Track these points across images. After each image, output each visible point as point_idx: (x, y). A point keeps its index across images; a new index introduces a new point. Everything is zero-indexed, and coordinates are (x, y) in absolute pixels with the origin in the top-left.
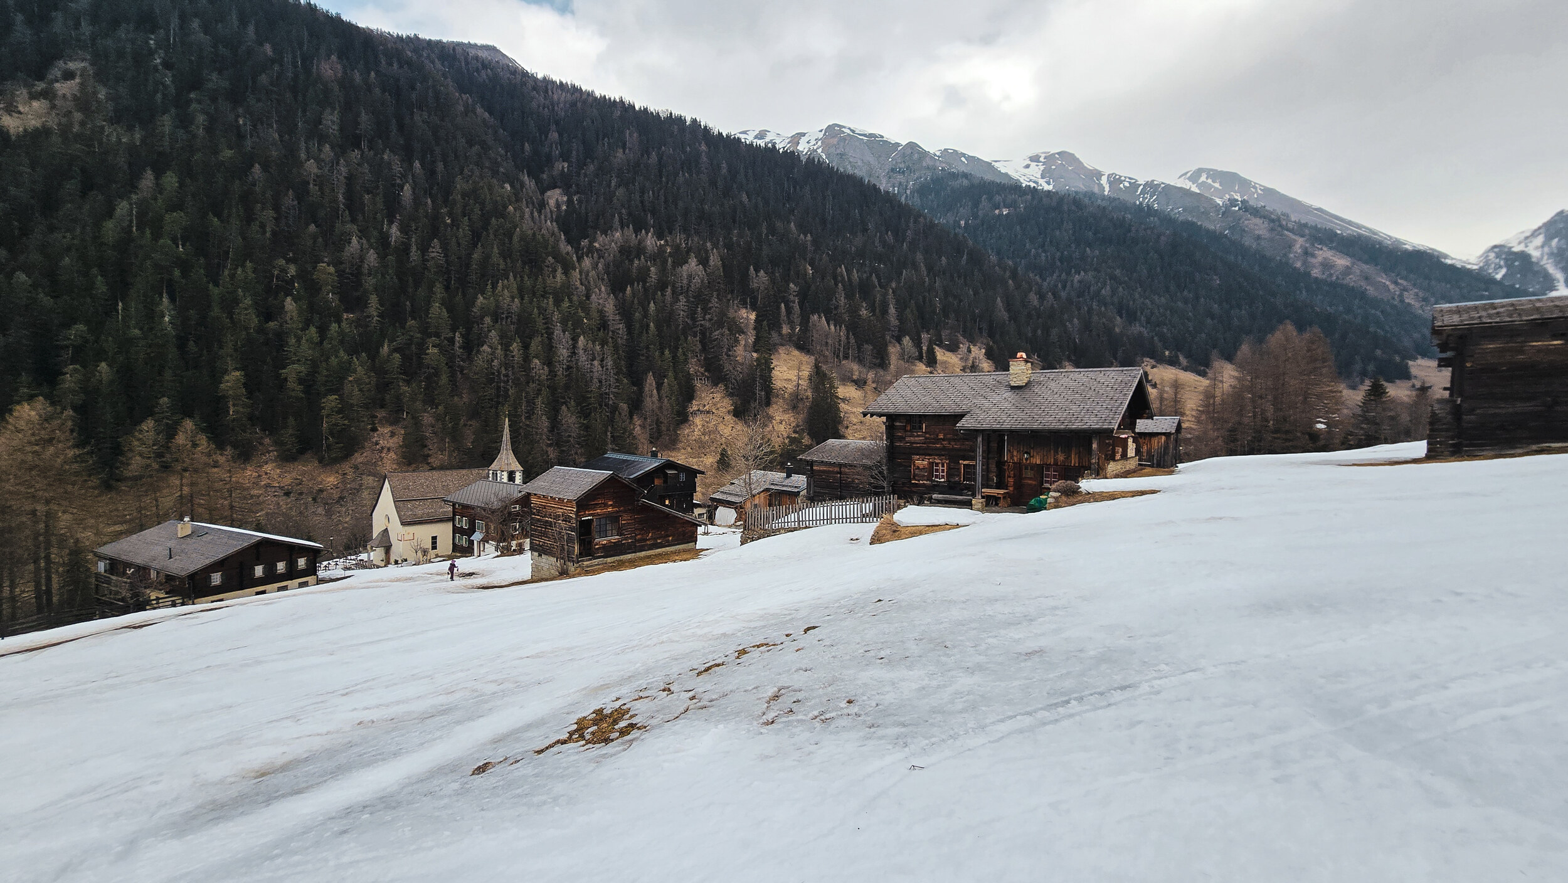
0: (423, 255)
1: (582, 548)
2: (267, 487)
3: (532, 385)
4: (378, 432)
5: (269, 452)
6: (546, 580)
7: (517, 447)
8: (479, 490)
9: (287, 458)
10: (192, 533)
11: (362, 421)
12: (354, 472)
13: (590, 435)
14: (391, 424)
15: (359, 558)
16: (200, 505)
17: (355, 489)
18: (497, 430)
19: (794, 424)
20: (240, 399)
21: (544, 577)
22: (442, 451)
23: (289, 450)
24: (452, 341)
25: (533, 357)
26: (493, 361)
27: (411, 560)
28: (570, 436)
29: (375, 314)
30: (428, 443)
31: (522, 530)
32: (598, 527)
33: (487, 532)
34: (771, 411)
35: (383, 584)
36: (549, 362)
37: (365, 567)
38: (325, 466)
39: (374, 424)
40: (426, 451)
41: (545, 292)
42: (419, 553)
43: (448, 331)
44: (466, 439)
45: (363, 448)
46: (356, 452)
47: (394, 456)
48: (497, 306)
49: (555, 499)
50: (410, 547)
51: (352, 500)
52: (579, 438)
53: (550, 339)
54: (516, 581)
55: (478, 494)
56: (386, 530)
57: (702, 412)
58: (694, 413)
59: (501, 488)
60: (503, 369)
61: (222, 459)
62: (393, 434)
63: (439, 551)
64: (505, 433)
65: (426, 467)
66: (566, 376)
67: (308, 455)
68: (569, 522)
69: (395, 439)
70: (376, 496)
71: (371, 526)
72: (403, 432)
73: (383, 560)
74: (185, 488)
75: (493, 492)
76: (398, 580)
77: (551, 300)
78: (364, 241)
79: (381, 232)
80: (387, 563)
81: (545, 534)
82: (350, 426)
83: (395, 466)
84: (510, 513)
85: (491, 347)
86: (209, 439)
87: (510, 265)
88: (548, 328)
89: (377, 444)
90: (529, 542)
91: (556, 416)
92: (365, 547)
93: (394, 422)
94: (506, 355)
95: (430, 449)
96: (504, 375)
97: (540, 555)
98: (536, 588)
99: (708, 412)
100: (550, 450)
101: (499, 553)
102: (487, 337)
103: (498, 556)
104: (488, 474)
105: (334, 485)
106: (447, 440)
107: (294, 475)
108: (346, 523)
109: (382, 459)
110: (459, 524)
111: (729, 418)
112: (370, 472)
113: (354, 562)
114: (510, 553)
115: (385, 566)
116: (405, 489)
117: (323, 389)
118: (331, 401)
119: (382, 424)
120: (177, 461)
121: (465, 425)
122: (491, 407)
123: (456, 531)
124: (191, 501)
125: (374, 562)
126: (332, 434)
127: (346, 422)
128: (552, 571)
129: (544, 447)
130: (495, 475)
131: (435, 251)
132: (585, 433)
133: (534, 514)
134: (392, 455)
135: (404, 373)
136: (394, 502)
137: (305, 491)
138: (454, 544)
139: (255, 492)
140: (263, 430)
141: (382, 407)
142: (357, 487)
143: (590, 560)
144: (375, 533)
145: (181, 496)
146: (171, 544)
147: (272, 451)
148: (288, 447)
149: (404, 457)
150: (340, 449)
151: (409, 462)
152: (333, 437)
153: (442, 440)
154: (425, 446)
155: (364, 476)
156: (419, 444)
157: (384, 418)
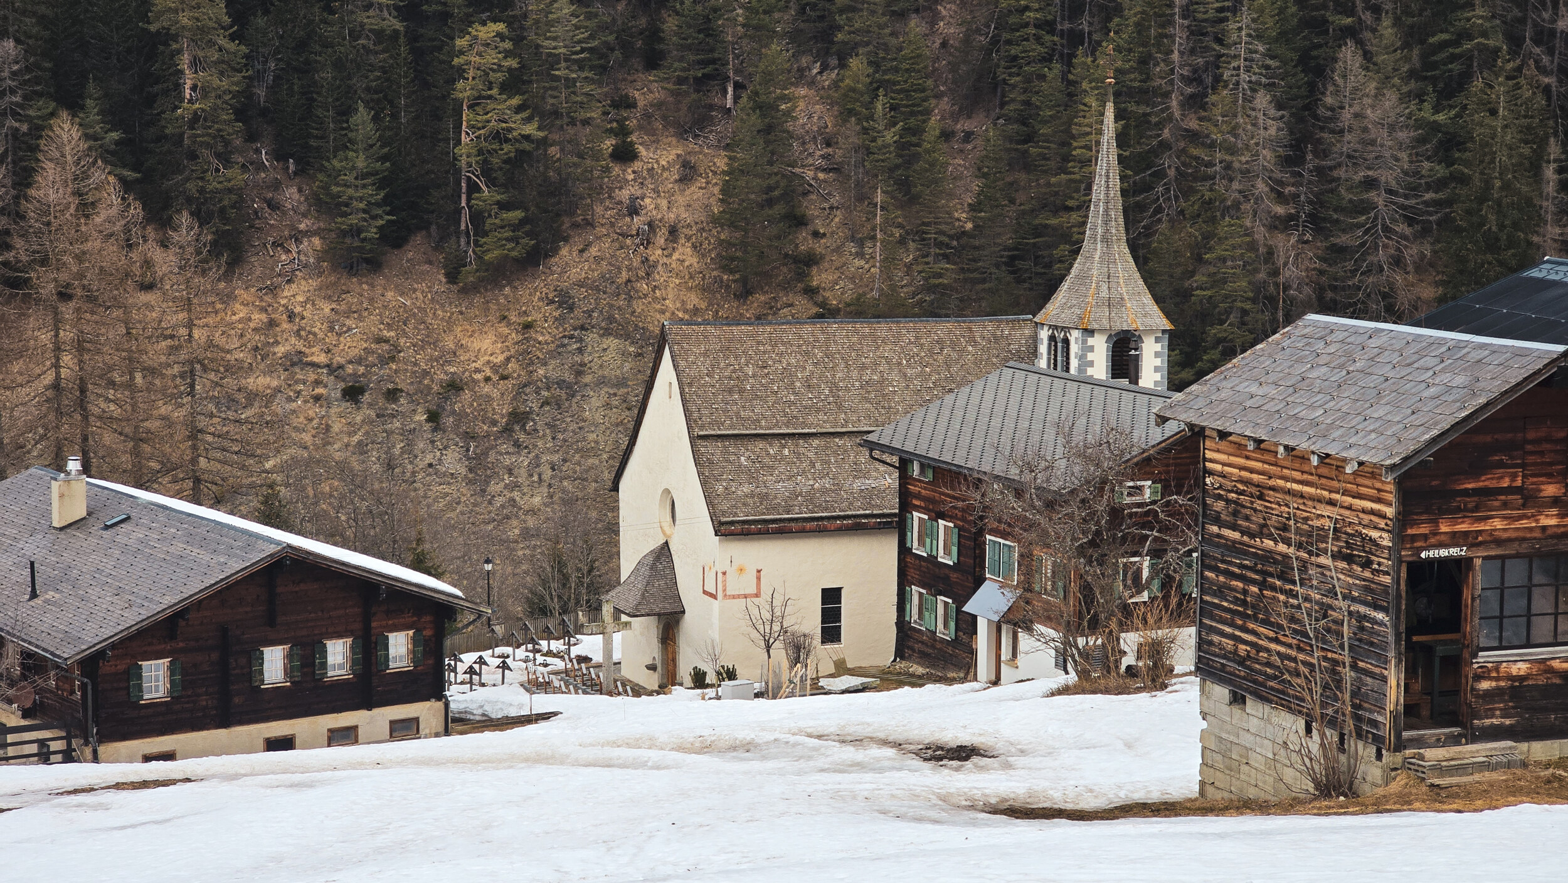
1: (1417, 686)
2: (293, 364)
4: (637, 165)
5: (298, 237)
6: (1261, 807)
7: (1149, 232)
8: (999, 409)
9: (352, 258)
10: (89, 514)
11: (586, 122)
12: (560, 320)
13: (1463, 180)
14: (683, 132)
15: (575, 651)
16: (106, 419)
17: (561, 383)
18: (1066, 158)
20: (211, 43)
21: (1252, 793)
22: (861, 243)
23: (355, 231)
27: (750, 675)
28: (1370, 184)
30: (812, 207)
31: (1166, 585)
32: (1493, 596)
33: (1027, 586)
35: (654, 755)
37: (593, 687)
38: (465, 291)
39: (622, 132)
40: (804, 242)
42: (779, 653)
44: (951, 195)
45: (590, 224)
46: (566, 239)
47: (692, 260)
49: (1304, 458)
50: (745, 626)
51: (551, 426)
52: (1413, 190)
54: (1139, 796)
55: (996, 422)
56: (663, 553)
59: (1084, 404)
61: (165, 261)
62: (688, 172)
63: (848, 647)
64: (1101, 167)
65: (802, 304)
67: (414, 251)
68: (1367, 564)
69: (695, 192)
70: (628, 417)
71: (613, 529)
72: (721, 163)
73: (652, 668)
74: (67, 359)
75: (1053, 416)
76: (706, 748)
80: (669, 681)
81: (1257, 611)
82: (544, 143)
83: (694, 300)
84: (1116, 513)
86: (127, 185)
89: (634, 210)
90: (1193, 642)
91: (1313, 92)
92: (595, 610)
93: (693, 121)
95: (816, 234)
97: (1237, 699)
98: (1221, 836)
100: (1285, 244)
101: (1072, 677)
103: (1065, 690)
104: (1035, 339)
105: (495, 368)
106: (879, 198)
107: (372, 323)
108: (533, 512)
109: (649, 267)
110: (921, 542)
112: (611, 319)
113: (559, 664)
114: (1112, 682)
115: (662, 689)
116: (730, 391)
118: (485, 43)
119: (652, 132)
120: (44, 262)
121: (947, 135)
122: (1047, 59)
123: (912, 573)
124: (82, 404)
125: (626, 672)
126: (488, 171)
127: (535, 128)
128: (1289, 775)
129: (1260, 233)
130: (1060, 346)
132: (1441, 171)
133: (1217, 520)
134: (685, 255)
136: (694, 440)
137: (404, 382)
138: (902, 624)
139: (259, 382)
140: (280, 156)
141: (653, 61)
142: (569, 377)
143: (1455, 740)
144: (628, 563)
145: (56, 386)
146: (34, 547)
147: (308, 233)
148: (353, 220)
149: (726, 263)
150: (515, 228)
151: (744, 281)
152: (491, 182)
153: (861, 198)
154: (799, 221)
155: (591, 337)
156: (779, 209)
157: (659, 105)
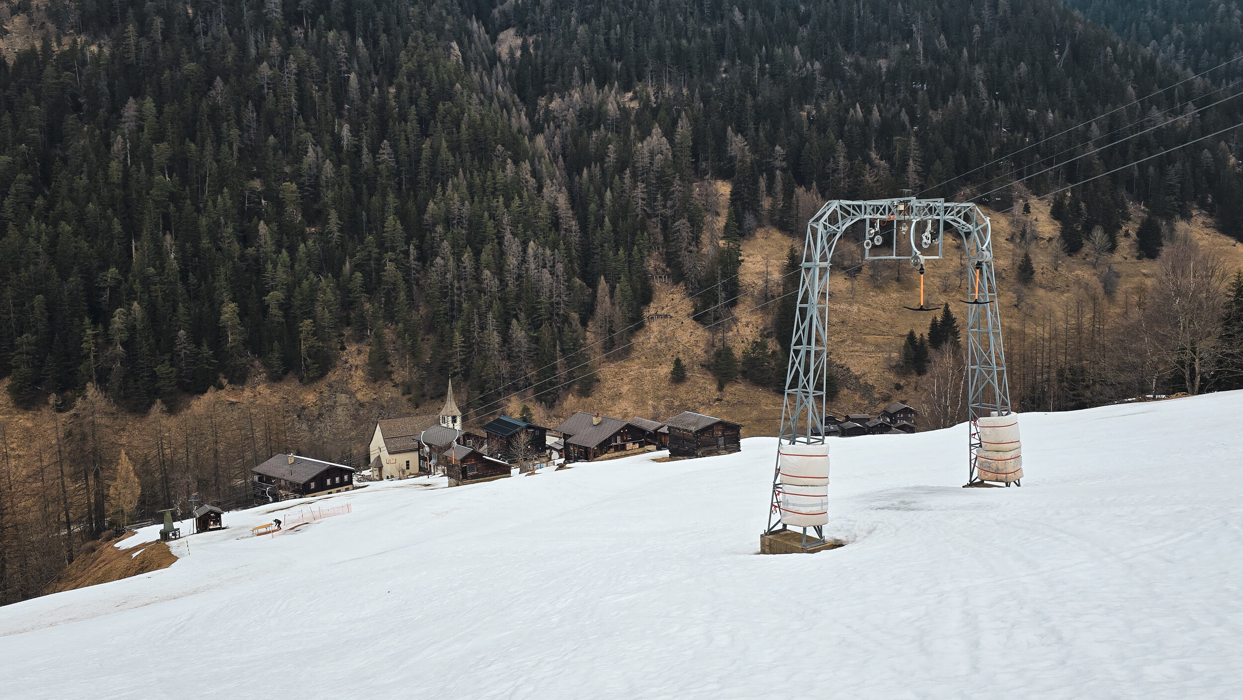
0: (374, 156)
2: (262, 406)
3: (484, 297)
4: (346, 351)
5: (260, 374)
9: (275, 378)
11: (333, 342)
12: (330, 390)
13: (540, 349)
14: (357, 342)
17: (331, 406)
18: (452, 346)
19: (761, 327)
20: (236, 328)
22: (403, 368)
23: (275, 371)
24: (407, 253)
25: (485, 267)
26: (446, 274)
27: (396, 477)
28: (520, 351)
29: (335, 229)
30: (391, 359)
32: (469, 469)
34: (738, 312)
36: (500, 271)
38: (304, 384)
39: (342, 343)
40: (389, 368)
41: (495, 189)
42: (400, 472)
43: (403, 244)
44: (425, 355)
45: (335, 366)
46: (330, 371)
47: (362, 374)
48: (448, 211)
50: (394, 469)
51: (329, 416)
52: (529, 352)
53: (500, 244)
56: (379, 457)
57: (659, 316)
58: (651, 318)
60: (456, 281)
62: (359, 352)
63: (412, 470)
65: (390, 384)
66: (517, 286)
67: (290, 376)
69: (362, 357)
72: (368, 350)
73: (378, 476)
77: (501, 199)
78: (319, 149)
79: (333, 134)
81: (452, 470)
82: (323, 347)
83: (363, 383)
85: (443, 258)
87: (458, 160)
88: (499, 232)
89: (346, 362)
91: (507, 330)
92: (366, 467)
93: (360, 339)
94: (459, 266)
95: (392, 366)
96: (457, 289)
99: (666, 316)
102: (439, 247)
105: (314, 403)
106: (407, 357)
107: (281, 394)
109: (351, 376)
110: (422, 453)
111: (689, 322)
112: (343, 389)
113: (365, 477)
115: (381, 480)
117: (298, 312)
118: (307, 324)
119: (349, 342)
121: (423, 340)
123: (421, 458)
126: (309, 356)
127: (321, 344)
131: (386, 151)
132: (535, 347)
134: (360, 373)
135: (366, 292)
137: (291, 409)
138: (420, 466)
140: (253, 353)
141: (348, 324)
142: (333, 404)
144: (372, 460)
147: (262, 373)
148: (275, 369)
149: (370, 374)
150: (317, 369)
151: (375, 379)
152: (310, 358)
153: (403, 357)
154: (388, 363)
155: (338, 394)
156: (383, 361)
157: (351, 335)
